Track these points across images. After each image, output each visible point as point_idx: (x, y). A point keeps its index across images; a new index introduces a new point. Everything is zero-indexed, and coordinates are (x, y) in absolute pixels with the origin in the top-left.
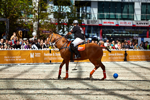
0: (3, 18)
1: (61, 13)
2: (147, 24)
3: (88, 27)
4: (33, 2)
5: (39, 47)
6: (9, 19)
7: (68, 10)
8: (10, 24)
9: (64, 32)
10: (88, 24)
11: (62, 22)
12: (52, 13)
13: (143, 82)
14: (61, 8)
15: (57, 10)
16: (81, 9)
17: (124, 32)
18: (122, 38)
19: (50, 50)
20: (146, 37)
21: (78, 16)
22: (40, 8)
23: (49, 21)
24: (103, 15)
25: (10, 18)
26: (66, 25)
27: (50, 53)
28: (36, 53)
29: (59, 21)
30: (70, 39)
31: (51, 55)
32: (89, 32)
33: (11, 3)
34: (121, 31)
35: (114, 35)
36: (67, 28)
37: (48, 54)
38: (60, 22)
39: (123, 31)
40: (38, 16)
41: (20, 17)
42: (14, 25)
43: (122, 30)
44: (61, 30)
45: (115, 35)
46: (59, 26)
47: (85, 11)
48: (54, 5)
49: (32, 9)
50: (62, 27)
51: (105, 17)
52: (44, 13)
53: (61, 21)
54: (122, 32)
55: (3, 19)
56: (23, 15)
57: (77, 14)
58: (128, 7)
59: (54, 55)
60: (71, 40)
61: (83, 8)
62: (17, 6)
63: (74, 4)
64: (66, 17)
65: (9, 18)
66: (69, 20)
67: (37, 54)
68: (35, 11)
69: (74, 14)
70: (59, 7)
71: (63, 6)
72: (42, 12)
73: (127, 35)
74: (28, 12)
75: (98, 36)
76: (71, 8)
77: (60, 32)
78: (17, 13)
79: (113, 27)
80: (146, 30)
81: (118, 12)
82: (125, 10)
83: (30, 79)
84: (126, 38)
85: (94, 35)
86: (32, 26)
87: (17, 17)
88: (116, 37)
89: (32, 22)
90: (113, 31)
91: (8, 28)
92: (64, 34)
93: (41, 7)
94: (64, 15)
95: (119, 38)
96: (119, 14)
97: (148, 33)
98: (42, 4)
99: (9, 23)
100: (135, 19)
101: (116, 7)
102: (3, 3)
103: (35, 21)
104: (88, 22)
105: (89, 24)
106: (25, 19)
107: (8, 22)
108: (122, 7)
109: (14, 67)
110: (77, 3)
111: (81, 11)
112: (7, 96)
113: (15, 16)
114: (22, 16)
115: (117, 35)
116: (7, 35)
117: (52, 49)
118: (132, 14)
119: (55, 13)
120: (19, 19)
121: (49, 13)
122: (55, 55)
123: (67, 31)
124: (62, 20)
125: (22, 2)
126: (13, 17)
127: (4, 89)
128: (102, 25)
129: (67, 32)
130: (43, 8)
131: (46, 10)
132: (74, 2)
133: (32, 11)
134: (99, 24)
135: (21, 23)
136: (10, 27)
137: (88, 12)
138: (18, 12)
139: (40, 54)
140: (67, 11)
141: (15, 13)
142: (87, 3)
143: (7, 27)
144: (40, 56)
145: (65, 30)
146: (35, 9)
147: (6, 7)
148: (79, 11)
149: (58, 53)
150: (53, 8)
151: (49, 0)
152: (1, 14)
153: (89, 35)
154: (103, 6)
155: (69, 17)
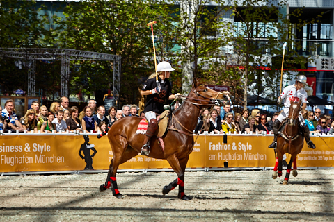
0: (107, 55)
1: (252, 41)
3: (324, 77)
4: (182, 12)
6: (120, 57)
7: (271, 31)
8: (123, 69)
9: (260, 89)
10: (324, 69)
11: (255, 65)
14: (254, 28)
15: (242, 33)
16: (305, 28)
19: (225, 136)
21: (299, 48)
22: (198, 29)
23: (223, 62)
25: (124, 52)
26: (266, 71)
27: (225, 141)
29: (247, 61)
30: (275, 107)
31: (227, 147)
32: (327, 89)
33: (125, 14)
36: (269, 78)
37: (220, 146)
38: (251, 64)
40: (193, 47)
41: (147, 51)
42: (134, 71)
44: (254, 84)
47: (315, 34)
48: (235, 21)
49: (179, 30)
50: (256, 77)
52: (210, 40)
53: (252, 60)
55: (106, 57)
57: (296, 42)
59: (234, 148)
60: (277, 109)
61: (312, 26)
63: (288, 18)
64: (267, 50)
65: (120, 54)
66: (273, 58)
68: (187, 35)
70: (248, 25)
71: (258, 21)
72: (204, 38)
74: (168, 38)
76: (279, 27)
77: (249, 90)
78: (140, 41)
83: (174, 210)
87: (141, 52)
89: (180, 62)
91: (119, 79)
92: (260, 95)
93: (203, 25)
94: (261, 44)
98: (203, 17)
99: (122, 67)
102: (105, 17)
103: (186, 62)
104: (323, 64)
105: (326, 67)
107: (119, 63)
110: (296, 13)
111: (305, 35)
113: (136, 48)
116: (116, 97)
117: (229, 134)
119: (237, 41)
120: (147, 55)
121: (221, 41)
122: (238, 147)
123: (268, 86)
124: (256, 57)
125: (154, 13)
126: (130, 52)
129: (269, 88)
130: (206, 27)
131: (214, 32)
133: (179, 35)
136: (123, 78)
137: (323, 36)
138: (143, 37)
139: (199, 145)
140: (269, 35)
141: (136, 41)
142: (323, 13)
143: (116, 77)
144: (198, 150)
145: (264, 83)
146: (187, 30)
147: (113, 27)
148: (299, 35)
149: (245, 144)
150: (234, 26)
151: (224, 7)
152: (101, 43)
153: (327, 97)
155: (275, 51)
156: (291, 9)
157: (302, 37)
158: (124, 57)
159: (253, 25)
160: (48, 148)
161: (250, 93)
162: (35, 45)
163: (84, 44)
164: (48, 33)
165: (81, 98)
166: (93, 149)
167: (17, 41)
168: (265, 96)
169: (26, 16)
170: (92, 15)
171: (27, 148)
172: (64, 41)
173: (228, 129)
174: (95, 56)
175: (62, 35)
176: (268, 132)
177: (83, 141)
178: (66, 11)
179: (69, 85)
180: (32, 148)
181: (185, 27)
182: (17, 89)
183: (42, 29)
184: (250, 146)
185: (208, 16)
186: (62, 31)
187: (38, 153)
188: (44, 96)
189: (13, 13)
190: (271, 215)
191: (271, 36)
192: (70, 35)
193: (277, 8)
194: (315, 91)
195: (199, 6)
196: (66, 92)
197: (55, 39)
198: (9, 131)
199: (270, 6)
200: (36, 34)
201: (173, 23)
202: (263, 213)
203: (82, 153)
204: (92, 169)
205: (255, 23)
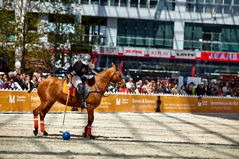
1: (59, 35)
2: (192, 55)
3: (101, 58)
4: (16, 16)
5: (24, 87)
7: (71, 29)
9: (63, 64)
10: (102, 53)
11: (61, 49)
12: (45, 33)
13: (185, 145)
14: (61, 27)
15: (53, 30)
16: (91, 28)
17: (157, 67)
18: (154, 77)
20: (191, 76)
21: (87, 40)
22: (26, 26)
23: (41, 47)
24: (126, 39)
26: (67, 53)
28: (18, 96)
29: (56, 47)
32: (103, 65)
34: (153, 65)
35: (142, 72)
36: (69, 57)
37: (38, 98)
38: (58, 49)
39: (155, 65)
40: (23, 37)
43: (154, 63)
44: (59, 61)
45: (144, 71)
46: (55, 55)
47: (97, 32)
48: (49, 22)
49: (14, 26)
50: (61, 57)
51: (129, 43)
52: (33, 33)
53: (59, 46)
54: (153, 67)
57: (85, 37)
58: (165, 28)
61: (95, 27)
63: (81, 22)
64: (68, 41)
66: (71, 46)
67: (20, 97)
68: (19, 29)
69: (79, 37)
70: (56, 25)
71: (63, 23)
72: (29, 32)
73: (161, 71)
74: (7, 31)
76: (75, 27)
77: (57, 64)
79: (141, 59)
80: (191, 65)
81: (149, 36)
82: (159, 33)
83: (8, 137)
84: (160, 76)
86: (13, 53)
88: (143, 74)
89: (14, 46)
90: (140, 65)
92: (63, 68)
93: (29, 24)
94: (64, 37)
95: (149, 76)
96: (150, 39)
97: (194, 69)
98: (30, 19)
100: (175, 48)
101: (145, 27)
103: (18, 46)
104: (101, 50)
105: (103, 52)
106: (3, 42)
108: (155, 28)
111: (91, 32)
115: (146, 71)
118: (170, 40)
119: (51, 34)
121: (40, 34)
123: (68, 62)
124: (61, 45)
128: (124, 55)
129: (68, 64)
130: (31, 25)
131: (36, 29)
132: (81, 18)
133: (14, 29)
134: (119, 54)
137: (101, 34)
139: (25, 97)
140: (69, 31)
142: (101, 19)
144: (24, 100)
145: (66, 60)
146: (19, 27)
148: (87, 32)
150: (48, 25)
151: (41, 14)
153: (103, 69)
154: (125, 26)
155: (73, 41)
156: (83, 17)
157: (89, 34)
159: (59, 25)
161: (57, 66)
168: (66, 69)
181: (18, 25)
185: (32, 18)
191: (71, 32)
193: (74, 16)
194: (96, 67)
195: (27, 13)
199: (70, 14)
201: (10, 22)
205: (61, 24)
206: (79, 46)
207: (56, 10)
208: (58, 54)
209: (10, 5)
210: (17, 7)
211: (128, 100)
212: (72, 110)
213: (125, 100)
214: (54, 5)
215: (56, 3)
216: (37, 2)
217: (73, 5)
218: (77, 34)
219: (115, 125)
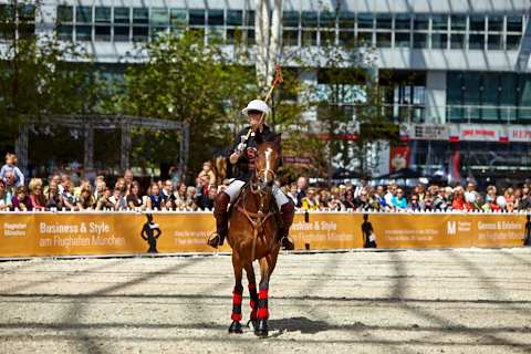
0: (173, 122)
1: (337, 106)
3: (418, 147)
4: (258, 74)
6: (188, 125)
7: (359, 95)
8: (192, 139)
9: (346, 160)
10: (418, 138)
11: (341, 132)
12: (312, 104)
14: (340, 91)
15: (326, 97)
16: (396, 92)
17: (524, 160)
18: (519, 179)
21: (390, 112)
22: (277, 92)
23: (305, 129)
24: (463, 110)
25: (192, 120)
26: (353, 140)
27: (307, 220)
29: (332, 129)
31: (309, 226)
32: (421, 160)
33: (194, 77)
34: (515, 156)
35: (496, 170)
36: (358, 148)
37: (302, 226)
39: (520, 156)
41: (219, 117)
42: (204, 141)
43: (519, 153)
44: (340, 155)
45: (499, 168)
46: (332, 143)
47: (408, 99)
48: (319, 83)
50: (342, 147)
51: (469, 117)
52: (289, 105)
53: (337, 126)
54: (517, 160)
55: (172, 125)
56: (227, 111)
57: (386, 108)
61: (404, 89)
62: (214, 87)
63: (377, 80)
64: (354, 117)
65: (188, 122)
66: (361, 126)
69: (375, 108)
70: (332, 88)
71: (344, 84)
72: (283, 103)
75: (447, 172)
76: (367, 91)
77: (334, 161)
78: (211, 107)
79: (493, 145)
81: (507, 103)
82: (527, 95)
85: (437, 170)
87: (211, 119)
88: (498, 174)
90: (491, 157)
91: (187, 150)
92: (347, 167)
93: (282, 88)
94: (348, 110)
95: (510, 178)
96: (509, 108)
99: (190, 136)
101: (499, 86)
102: (171, 79)
104: (417, 132)
105: (421, 136)
106: (235, 123)
107: (187, 132)
108: (517, 86)
109: (204, 263)
110: (386, 75)
111: (396, 99)
112: (181, 344)
113: (206, 114)
114: (225, 115)
115: (503, 168)
116: (183, 170)
117: (311, 211)
119: (323, 104)
120: (218, 122)
121: (303, 106)
122: (321, 226)
123: (355, 157)
124: (342, 124)
125: (227, 75)
126: (199, 120)
127: (174, 326)
128: (460, 139)
129: (357, 159)
130: (286, 90)
131: (294, 97)
132: (377, 74)
134: (451, 138)
135: (222, 133)
136: (191, 148)
137: (417, 101)
138: (214, 103)
140: (357, 99)
141: (206, 107)
142: (415, 75)
143: (184, 147)
145: (351, 154)
147: (180, 91)
148: (390, 99)
149: (329, 223)
150: (316, 90)
151: (304, 68)
152: (167, 109)
153: (422, 169)
154: (461, 85)
155: (363, 117)
156: (381, 71)
157: (392, 102)
158: (192, 124)
159: (338, 88)
160: (105, 228)
161: (335, 165)
162: (92, 112)
163: (147, 110)
164: (107, 99)
165: (144, 172)
166: (157, 229)
167: (72, 108)
168: (352, 169)
169: (83, 80)
170: (157, 77)
171: (83, 229)
172: (124, 106)
173: (309, 206)
174: (159, 124)
175: (123, 100)
176: (355, 209)
177: (146, 220)
178: (128, 73)
179: (131, 157)
180: (88, 228)
181: (261, 91)
182: (72, 162)
183: (101, 94)
184: (335, 225)
186: (123, 96)
187: (96, 234)
188: (102, 169)
189: (68, 76)
190: (357, 302)
191: (359, 101)
192: (131, 100)
193: (365, 70)
194: (408, 163)
195: (278, 67)
196: (128, 165)
197: (116, 105)
198: (64, 209)
199: (356, 66)
200: (94, 100)
202: (348, 300)
203: (145, 234)
204: (156, 252)
205: (340, 86)
206: (375, 126)
207: (331, 60)
208: (337, 141)
209: (247, 54)
210: (260, 58)
211: (469, 224)
212: (366, 246)
213: (464, 224)
214: (327, 51)
215: (330, 47)
216: (295, 48)
217: (362, 50)
218: (371, 102)
219: (446, 273)
